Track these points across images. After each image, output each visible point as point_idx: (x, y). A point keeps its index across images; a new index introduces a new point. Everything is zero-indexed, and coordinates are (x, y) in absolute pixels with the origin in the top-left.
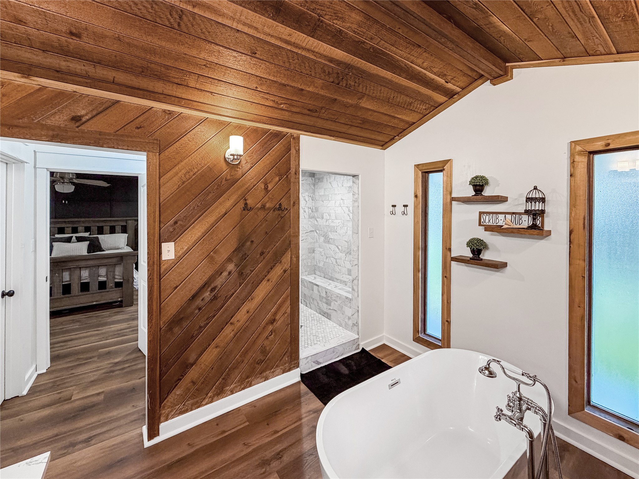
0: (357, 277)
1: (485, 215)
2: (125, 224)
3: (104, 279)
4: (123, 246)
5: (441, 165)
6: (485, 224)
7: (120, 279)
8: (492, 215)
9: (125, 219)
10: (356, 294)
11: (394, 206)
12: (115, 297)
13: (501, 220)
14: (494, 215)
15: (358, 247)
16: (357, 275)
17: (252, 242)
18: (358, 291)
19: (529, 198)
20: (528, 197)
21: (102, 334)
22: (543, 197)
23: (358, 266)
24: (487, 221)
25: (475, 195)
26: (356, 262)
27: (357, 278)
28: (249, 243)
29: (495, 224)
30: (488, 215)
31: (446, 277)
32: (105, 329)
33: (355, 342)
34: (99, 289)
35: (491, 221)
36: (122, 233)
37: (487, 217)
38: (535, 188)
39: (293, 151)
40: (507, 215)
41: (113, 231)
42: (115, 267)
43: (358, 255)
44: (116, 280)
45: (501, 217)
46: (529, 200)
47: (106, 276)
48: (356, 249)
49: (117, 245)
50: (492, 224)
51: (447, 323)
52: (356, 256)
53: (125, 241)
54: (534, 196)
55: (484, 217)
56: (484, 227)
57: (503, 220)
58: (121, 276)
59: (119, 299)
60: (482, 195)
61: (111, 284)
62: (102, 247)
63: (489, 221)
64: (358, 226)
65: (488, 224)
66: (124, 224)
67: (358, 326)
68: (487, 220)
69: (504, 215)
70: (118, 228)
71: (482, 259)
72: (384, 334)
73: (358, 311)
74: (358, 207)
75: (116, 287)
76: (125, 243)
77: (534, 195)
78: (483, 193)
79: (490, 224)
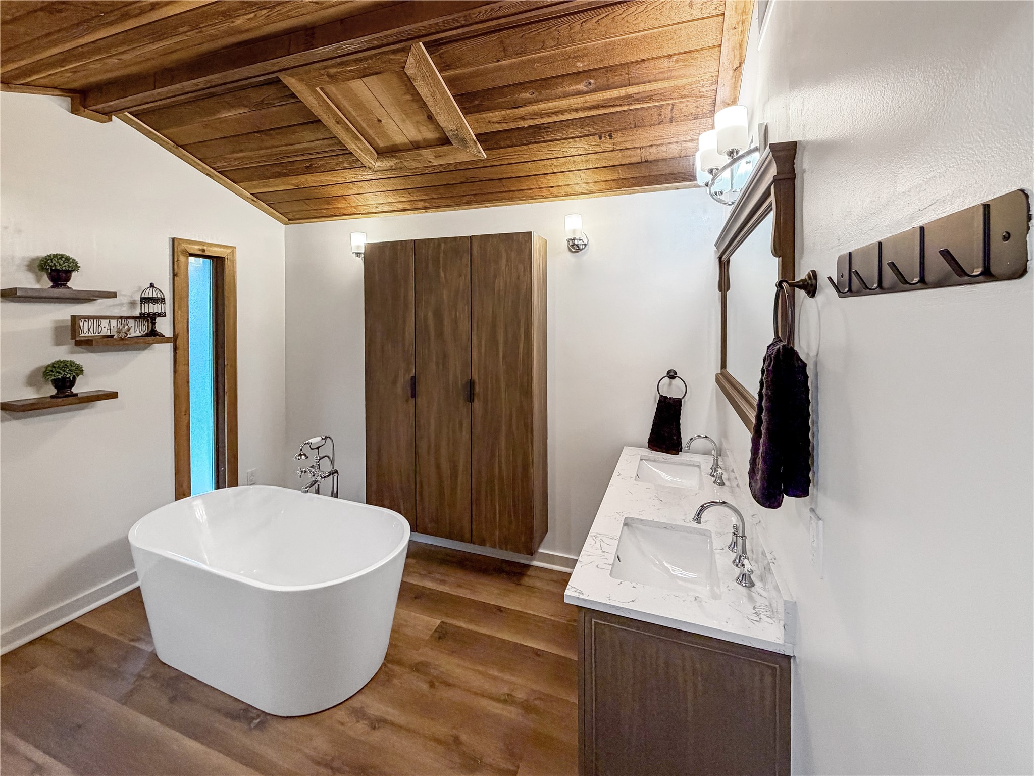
1: (83, 320)
6: (83, 335)
8: (92, 320)
13: (104, 327)
14: (95, 321)
19: (145, 298)
20: (143, 296)
22: (162, 297)
24: (86, 329)
25: (52, 287)
29: (97, 334)
30: (87, 320)
35: (91, 330)
37: (86, 324)
38: (152, 286)
45: (105, 323)
46: (144, 300)
50: (93, 335)
54: (151, 296)
55: (81, 324)
57: (106, 328)
60: (68, 288)
63: (89, 330)
65: (87, 335)
69: (108, 320)
71: (76, 395)
77: (151, 294)
78: (69, 284)
79: (90, 335)
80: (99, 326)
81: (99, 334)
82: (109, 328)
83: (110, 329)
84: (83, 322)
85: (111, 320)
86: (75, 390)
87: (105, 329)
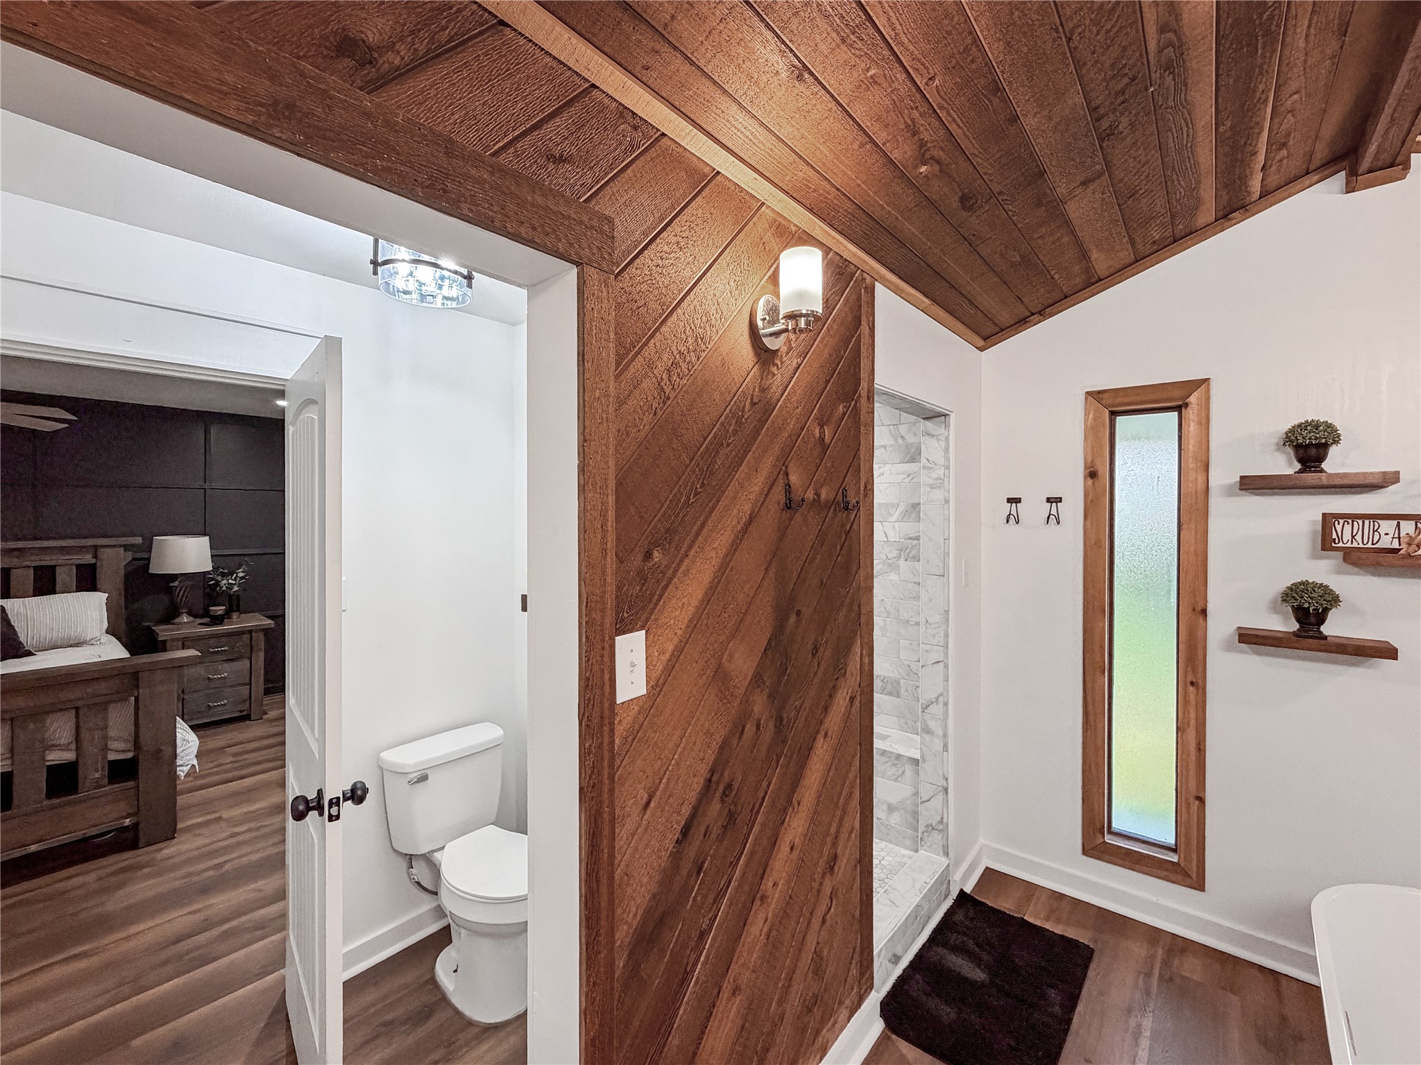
0: (940, 695)
1: (1341, 521)
2: (93, 561)
3: (70, 756)
4: (97, 634)
5: (1177, 393)
6: (1341, 545)
7: (123, 751)
8: (1360, 522)
9: (90, 542)
10: (938, 744)
11: (1014, 501)
12: (112, 817)
13: (1386, 534)
14: (1367, 522)
15: (947, 612)
16: (940, 690)
17: (799, 613)
18: (945, 736)
21: (109, 965)
23: (946, 666)
24: (1347, 536)
25: (1300, 472)
26: (937, 655)
27: (941, 699)
28: (793, 619)
29: (1369, 545)
30: (1350, 521)
31: (1192, 683)
32: (115, 944)
33: (944, 879)
34: (50, 794)
35: (1359, 538)
36: (79, 589)
37: (1348, 528)
39: (864, 328)
40: (1402, 523)
41: (45, 584)
42: (106, 709)
43: (947, 636)
44: (112, 756)
45: (1387, 527)
47: (73, 746)
48: (936, 618)
49: (74, 632)
50: (1362, 545)
51: (1197, 803)
52: (940, 639)
53: (101, 616)
55: (1339, 528)
56: (1341, 554)
57: (1391, 535)
58: (126, 741)
59: (127, 822)
60: (1322, 471)
61: (93, 774)
62: (22, 639)
63: (1353, 537)
64: (946, 555)
65: (1349, 545)
66: (88, 559)
67: (944, 831)
68: (1346, 534)
69: (1396, 522)
70: (65, 575)
71: (1325, 638)
72: (982, 841)
73: (946, 790)
74: (947, 501)
75: (112, 780)
76: (102, 622)
78: (1324, 465)
79: (1355, 545)
80: (1374, 531)
81: (1373, 544)
82: (1396, 536)
83: (1399, 538)
84: (1341, 524)
85: (1402, 522)
86: (1326, 629)
87: (1386, 535)
